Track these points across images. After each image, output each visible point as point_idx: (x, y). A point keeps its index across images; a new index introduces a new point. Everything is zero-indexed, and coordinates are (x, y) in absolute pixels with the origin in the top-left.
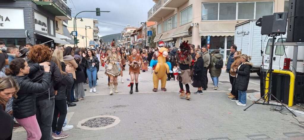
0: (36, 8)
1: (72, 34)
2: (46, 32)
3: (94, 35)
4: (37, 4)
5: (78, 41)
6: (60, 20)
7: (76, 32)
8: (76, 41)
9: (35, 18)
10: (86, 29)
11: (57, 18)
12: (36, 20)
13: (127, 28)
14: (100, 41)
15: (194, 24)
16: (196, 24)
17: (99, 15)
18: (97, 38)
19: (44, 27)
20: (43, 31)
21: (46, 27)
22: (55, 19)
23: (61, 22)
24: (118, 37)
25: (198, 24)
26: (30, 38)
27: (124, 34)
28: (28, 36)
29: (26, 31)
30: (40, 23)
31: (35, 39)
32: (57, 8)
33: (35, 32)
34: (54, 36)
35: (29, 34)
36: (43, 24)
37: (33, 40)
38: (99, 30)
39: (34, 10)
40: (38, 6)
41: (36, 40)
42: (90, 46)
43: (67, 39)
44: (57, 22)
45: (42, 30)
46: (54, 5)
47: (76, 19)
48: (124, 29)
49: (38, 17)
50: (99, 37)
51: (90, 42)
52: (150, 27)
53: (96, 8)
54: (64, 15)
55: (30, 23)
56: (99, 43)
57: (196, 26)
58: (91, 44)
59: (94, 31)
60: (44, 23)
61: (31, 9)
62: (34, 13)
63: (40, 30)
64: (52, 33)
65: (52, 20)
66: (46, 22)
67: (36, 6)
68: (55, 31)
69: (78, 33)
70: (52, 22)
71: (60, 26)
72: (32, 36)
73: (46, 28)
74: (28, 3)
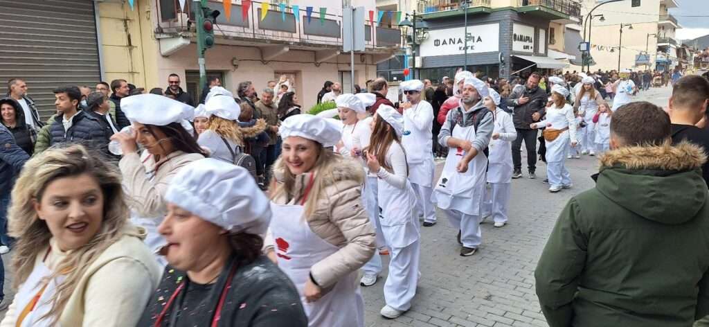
0: (516, 18)
1: (579, 47)
4: (518, 12)
7: (588, 43)
8: (586, 61)
9: (514, 33)
10: (621, 32)
11: (553, 23)
19: (527, 43)
20: (527, 51)
22: (548, 26)
23: (561, 25)
26: (504, 64)
29: (500, 54)
31: (510, 65)
33: (512, 53)
34: (546, 55)
35: (503, 59)
39: (513, 20)
40: (520, 15)
41: (512, 65)
43: (565, 58)
44: (552, 30)
45: (524, 48)
46: (542, 8)
47: (591, 18)
49: (518, 29)
54: (562, 18)
55: (507, 41)
59: (661, 27)
60: (529, 38)
61: (510, 21)
62: (513, 24)
63: (521, 49)
64: (542, 50)
65: (543, 28)
66: (532, 35)
67: (516, 15)
68: (547, 47)
70: (542, 33)
71: (558, 35)
72: (508, 61)
73: (532, 45)
74: (505, 13)
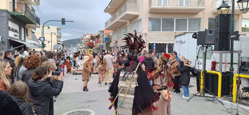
0: (10, 17)
1: (40, 39)
2: (18, 38)
3: (58, 39)
4: (11, 14)
5: (45, 45)
6: (30, 27)
7: (44, 38)
8: (43, 46)
9: (9, 26)
10: (51, 35)
11: (27, 26)
12: (9, 27)
13: (86, 35)
14: (62, 45)
15: (143, 34)
16: (145, 34)
17: (65, 24)
18: (60, 42)
19: (16, 34)
21: (18, 33)
22: (25, 26)
23: (31, 29)
24: (77, 42)
25: (146, 34)
26: (4, 43)
27: (83, 39)
28: (2, 42)
29: (1, 37)
30: (13, 30)
32: (29, 18)
33: (9, 38)
34: (25, 41)
35: (3, 40)
36: (16, 31)
37: (7, 45)
38: (61, 35)
39: (8, 19)
40: (13, 16)
41: (9, 44)
42: (54, 49)
43: (35, 44)
44: (27, 29)
45: (15, 36)
46: (26, 15)
47: (44, 27)
48: (83, 36)
49: (11, 25)
50: (61, 42)
51: (54, 46)
52: (106, 35)
53: (62, 19)
54: (34, 24)
55: (4, 30)
56: (62, 47)
57: (145, 35)
58: (55, 48)
59: (58, 36)
61: (6, 18)
62: (8, 21)
63: (13, 36)
64: (23, 39)
65: (23, 27)
66: (18, 30)
67: (10, 15)
68: (25, 37)
69: (45, 38)
70: (23, 29)
71: (29, 33)
72: (6, 42)
73: (18, 35)
74: (3, 13)
